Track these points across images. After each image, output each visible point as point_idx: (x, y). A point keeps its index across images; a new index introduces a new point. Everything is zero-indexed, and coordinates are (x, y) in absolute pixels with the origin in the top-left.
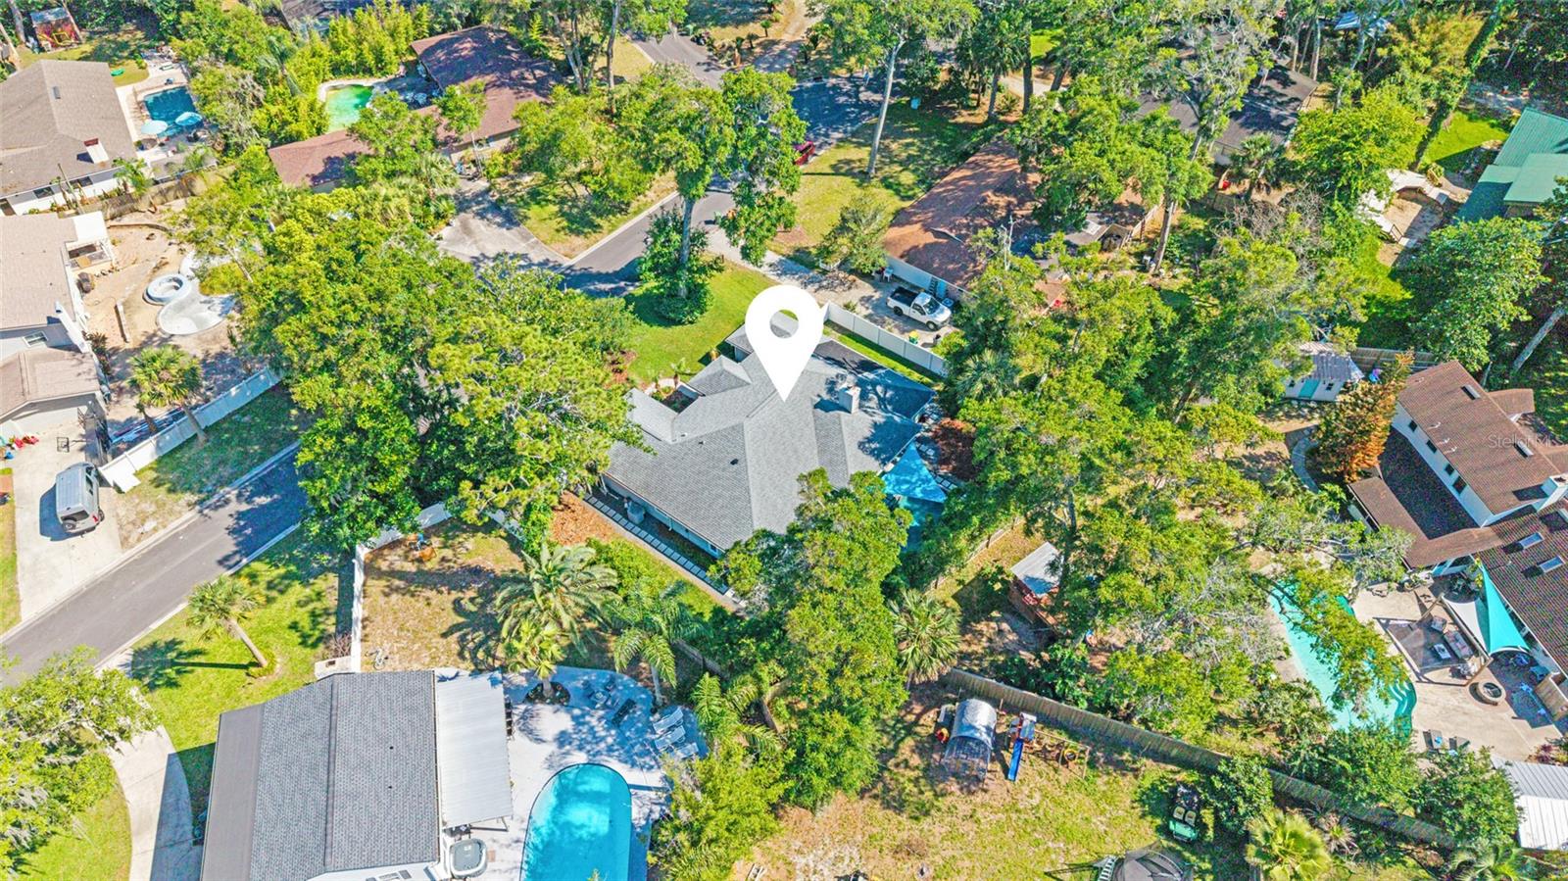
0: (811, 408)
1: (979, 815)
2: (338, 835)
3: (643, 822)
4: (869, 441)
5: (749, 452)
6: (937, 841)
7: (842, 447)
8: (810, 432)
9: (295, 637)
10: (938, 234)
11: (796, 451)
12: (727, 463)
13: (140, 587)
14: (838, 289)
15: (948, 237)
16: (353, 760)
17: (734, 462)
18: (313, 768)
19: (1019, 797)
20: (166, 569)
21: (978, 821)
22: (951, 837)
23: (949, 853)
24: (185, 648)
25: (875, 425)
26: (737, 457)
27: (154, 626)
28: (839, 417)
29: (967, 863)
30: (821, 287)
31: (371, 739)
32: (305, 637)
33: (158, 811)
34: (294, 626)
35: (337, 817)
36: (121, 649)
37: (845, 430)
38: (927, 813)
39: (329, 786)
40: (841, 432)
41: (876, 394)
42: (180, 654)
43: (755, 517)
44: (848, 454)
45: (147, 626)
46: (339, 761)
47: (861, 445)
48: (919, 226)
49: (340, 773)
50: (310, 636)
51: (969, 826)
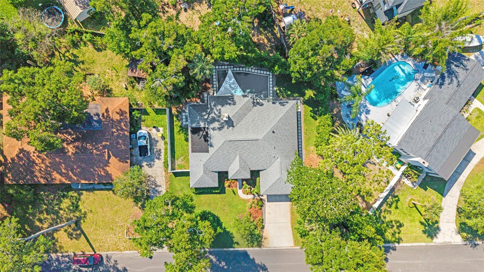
0: (235, 128)
1: (309, 9)
2: (451, 118)
3: (370, 78)
4: (230, 104)
5: (268, 130)
6: (322, 13)
7: (240, 109)
8: (243, 122)
9: (399, 204)
10: (109, 157)
11: (253, 120)
12: (275, 134)
13: (420, 262)
14: (153, 179)
15: (108, 153)
16: (435, 134)
17: (274, 132)
18: (443, 141)
19: (297, 3)
20: (411, 262)
21: (310, 8)
22: (319, 11)
23: (322, 9)
24: (422, 228)
25: (223, 106)
26: (272, 132)
27: (424, 244)
28: (233, 117)
29: (322, 4)
30: (156, 186)
31: (426, 137)
32: (397, 201)
33: (455, 185)
34: (397, 208)
35: (448, 123)
36: (435, 244)
37: (235, 112)
38: (317, 19)
39: (444, 132)
40: (237, 113)
41: (208, 116)
42: (426, 226)
43: (283, 114)
44: (241, 106)
45: (426, 246)
46: (438, 136)
47: (234, 104)
48: (107, 168)
49: (440, 133)
50: (396, 200)
51: (312, 9)
